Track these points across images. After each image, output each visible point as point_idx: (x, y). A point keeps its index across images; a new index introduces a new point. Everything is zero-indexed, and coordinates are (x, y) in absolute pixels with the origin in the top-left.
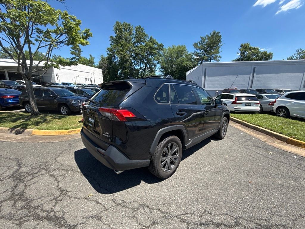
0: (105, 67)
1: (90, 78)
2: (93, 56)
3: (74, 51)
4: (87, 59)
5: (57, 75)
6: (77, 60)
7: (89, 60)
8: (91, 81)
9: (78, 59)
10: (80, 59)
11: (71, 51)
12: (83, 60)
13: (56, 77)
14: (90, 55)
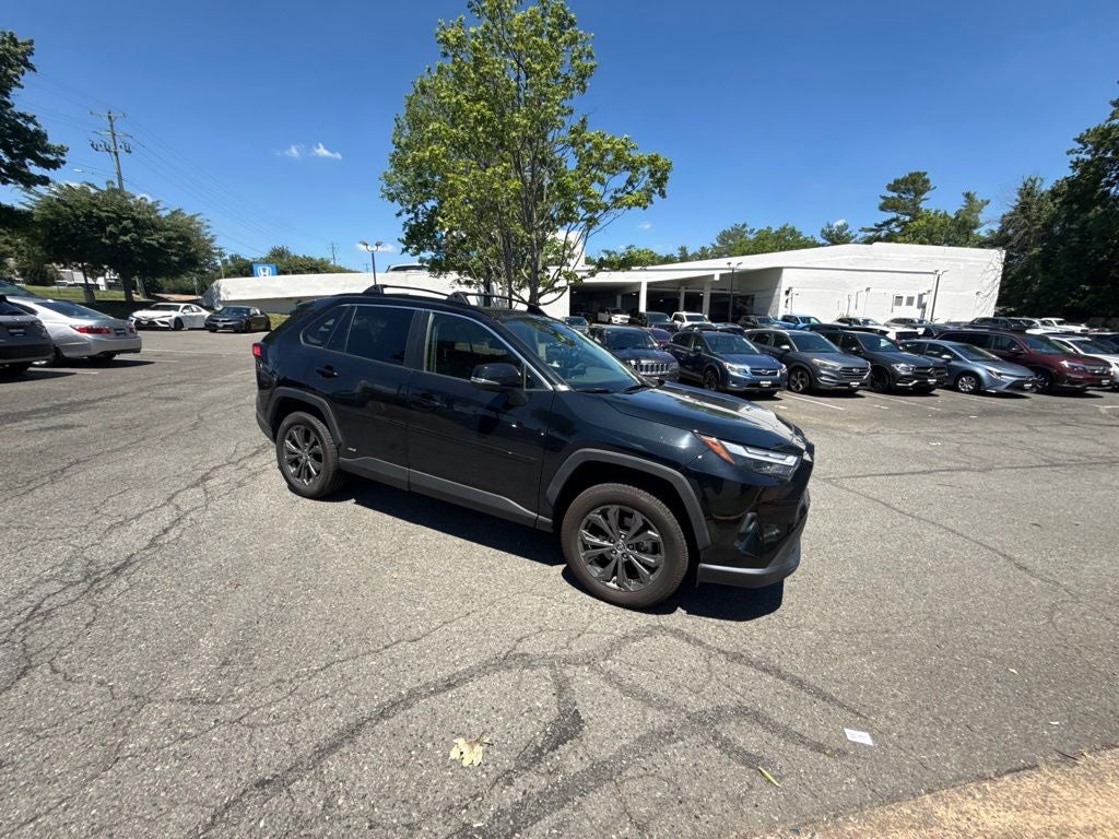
0: (1026, 234)
1: (921, 296)
2: (979, 198)
3: (895, 195)
4: (945, 215)
5: (787, 293)
6: (897, 230)
7: (954, 217)
8: (922, 306)
9: (905, 223)
10: (915, 218)
11: (884, 198)
12: (922, 223)
13: (783, 298)
14: (968, 195)
